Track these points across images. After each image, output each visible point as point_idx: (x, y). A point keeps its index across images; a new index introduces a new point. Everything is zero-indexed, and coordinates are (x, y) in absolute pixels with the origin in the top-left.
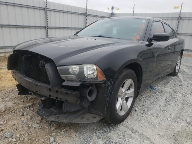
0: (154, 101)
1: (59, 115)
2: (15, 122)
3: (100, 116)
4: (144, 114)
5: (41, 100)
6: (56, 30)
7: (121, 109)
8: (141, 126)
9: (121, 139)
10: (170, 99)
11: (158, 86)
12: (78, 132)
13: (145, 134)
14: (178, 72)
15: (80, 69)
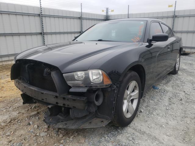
0: (158, 101)
1: (66, 121)
2: (22, 132)
3: (107, 120)
4: (150, 115)
5: (48, 108)
6: (53, 35)
7: (128, 112)
8: (149, 127)
9: (130, 142)
10: (174, 97)
11: (160, 85)
12: (87, 138)
13: (153, 134)
14: (178, 70)
15: (85, 74)
